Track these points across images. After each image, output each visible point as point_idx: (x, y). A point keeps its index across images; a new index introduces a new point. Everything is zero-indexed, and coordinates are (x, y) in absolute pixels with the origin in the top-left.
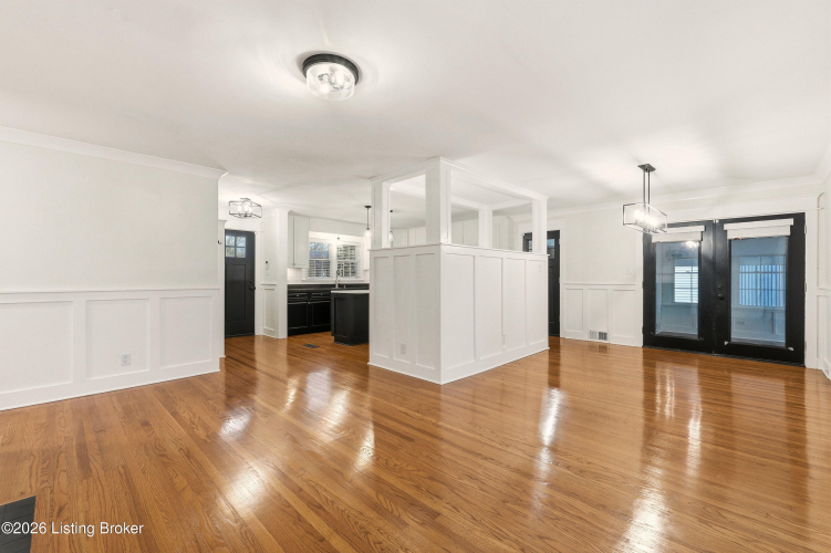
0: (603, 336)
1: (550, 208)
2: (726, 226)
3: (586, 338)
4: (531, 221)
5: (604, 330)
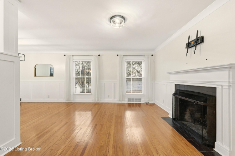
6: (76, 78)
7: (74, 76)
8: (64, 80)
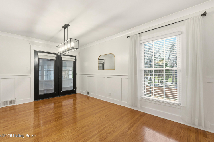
5: (12, 99)
6: (145, 71)
7: (143, 67)
8: (128, 75)
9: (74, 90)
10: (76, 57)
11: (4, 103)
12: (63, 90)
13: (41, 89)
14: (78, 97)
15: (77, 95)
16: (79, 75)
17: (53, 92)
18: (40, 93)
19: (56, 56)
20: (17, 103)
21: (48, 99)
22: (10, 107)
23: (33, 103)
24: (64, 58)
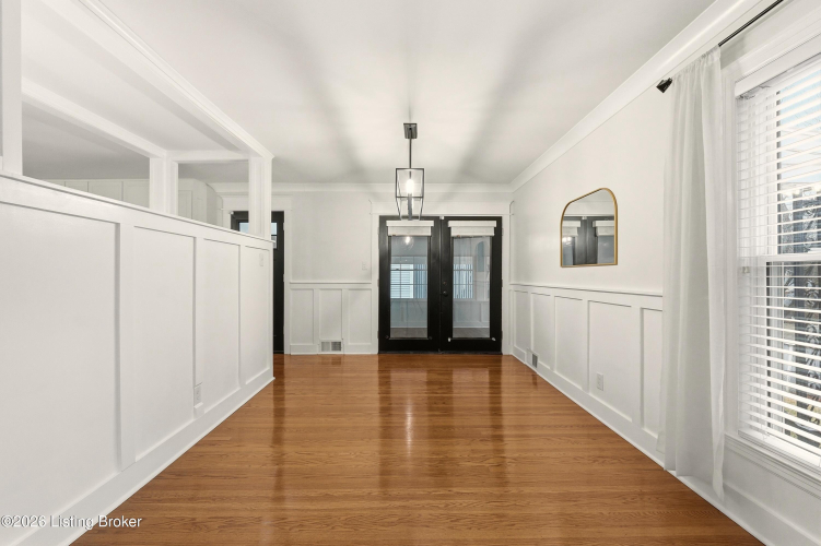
0: (337, 346)
1: (276, 179)
2: (451, 223)
3: (317, 351)
4: (246, 194)
5: (338, 339)
8: (659, 291)
9: (494, 339)
10: (499, 220)
11: (324, 345)
12: (455, 336)
13: (394, 324)
14: (505, 366)
15: (503, 358)
16: (512, 288)
17: (425, 335)
18: (393, 336)
19: (431, 223)
20: (346, 351)
21: (412, 354)
22: (334, 357)
23: (377, 359)
24: (456, 229)
